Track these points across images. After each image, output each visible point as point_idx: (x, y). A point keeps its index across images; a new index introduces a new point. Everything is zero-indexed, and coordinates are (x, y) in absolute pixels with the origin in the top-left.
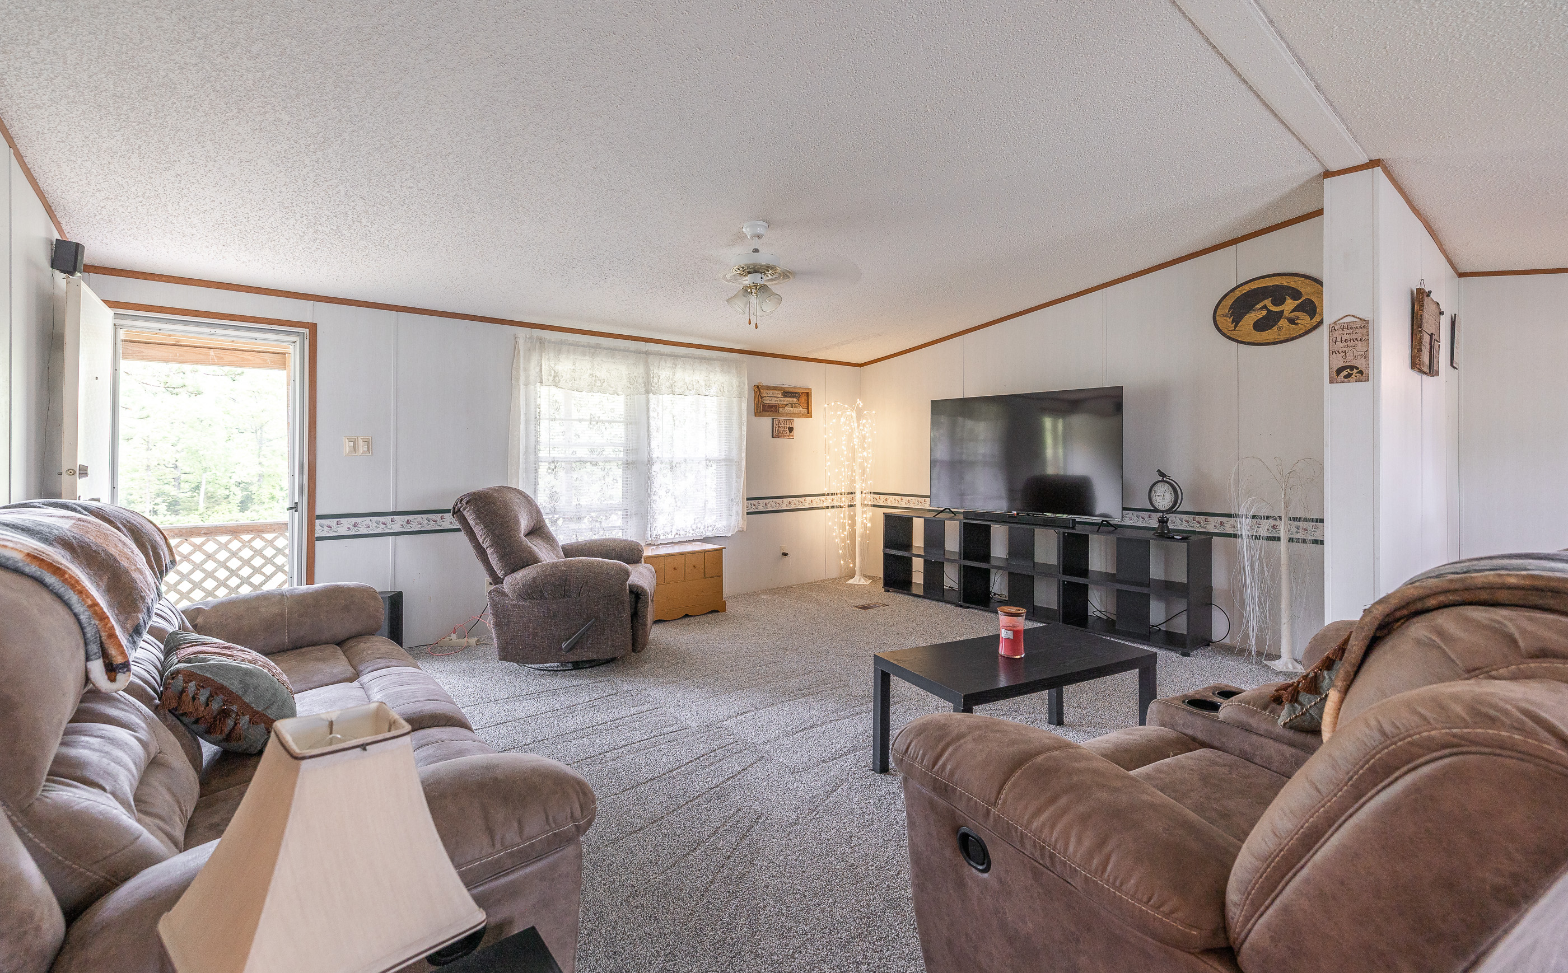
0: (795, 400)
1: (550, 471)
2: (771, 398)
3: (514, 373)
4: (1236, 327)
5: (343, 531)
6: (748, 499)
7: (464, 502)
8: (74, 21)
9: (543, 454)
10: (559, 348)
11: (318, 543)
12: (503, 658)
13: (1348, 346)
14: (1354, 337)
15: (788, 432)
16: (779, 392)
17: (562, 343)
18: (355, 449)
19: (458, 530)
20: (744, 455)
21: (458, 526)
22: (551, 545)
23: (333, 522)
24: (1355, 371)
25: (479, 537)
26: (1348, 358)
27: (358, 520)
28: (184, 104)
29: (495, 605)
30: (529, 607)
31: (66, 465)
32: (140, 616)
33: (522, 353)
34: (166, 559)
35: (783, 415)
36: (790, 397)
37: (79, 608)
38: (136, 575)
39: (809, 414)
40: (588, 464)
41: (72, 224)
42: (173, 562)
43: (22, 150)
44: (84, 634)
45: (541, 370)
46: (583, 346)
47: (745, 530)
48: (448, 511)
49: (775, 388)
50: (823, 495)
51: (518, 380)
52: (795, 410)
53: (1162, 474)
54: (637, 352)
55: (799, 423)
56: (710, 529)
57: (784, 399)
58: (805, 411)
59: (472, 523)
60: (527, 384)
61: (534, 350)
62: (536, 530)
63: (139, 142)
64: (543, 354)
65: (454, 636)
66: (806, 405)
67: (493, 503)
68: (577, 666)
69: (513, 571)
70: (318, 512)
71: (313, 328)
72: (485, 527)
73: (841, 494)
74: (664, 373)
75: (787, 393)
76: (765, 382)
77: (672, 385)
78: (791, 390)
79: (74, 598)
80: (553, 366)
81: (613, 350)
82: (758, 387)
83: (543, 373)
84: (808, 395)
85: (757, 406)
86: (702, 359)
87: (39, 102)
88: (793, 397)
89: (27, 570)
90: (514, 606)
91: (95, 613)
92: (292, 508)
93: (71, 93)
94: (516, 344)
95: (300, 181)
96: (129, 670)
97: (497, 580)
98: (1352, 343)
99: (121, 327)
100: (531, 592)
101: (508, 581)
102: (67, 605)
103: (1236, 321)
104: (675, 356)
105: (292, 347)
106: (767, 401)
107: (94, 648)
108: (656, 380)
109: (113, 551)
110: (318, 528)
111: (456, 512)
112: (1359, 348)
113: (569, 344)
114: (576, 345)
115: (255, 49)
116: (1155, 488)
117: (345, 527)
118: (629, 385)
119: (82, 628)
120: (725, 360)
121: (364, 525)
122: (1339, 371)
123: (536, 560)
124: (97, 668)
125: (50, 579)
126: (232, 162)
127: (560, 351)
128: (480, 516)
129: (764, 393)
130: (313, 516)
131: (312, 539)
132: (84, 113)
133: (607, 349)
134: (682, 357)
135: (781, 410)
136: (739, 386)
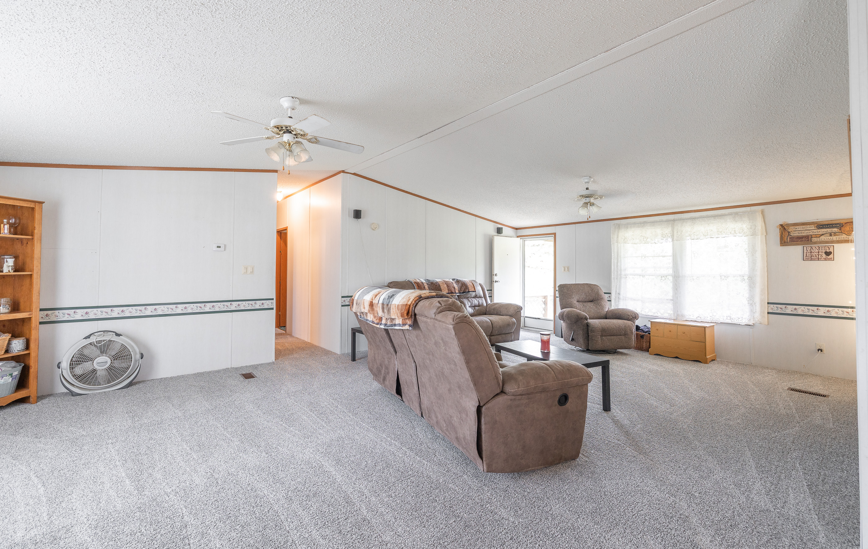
0: (836, 230)
15: (825, 255)
16: (812, 225)
17: (627, 224)
18: (565, 270)
35: (817, 243)
36: (826, 228)
39: (851, 239)
45: (618, 237)
46: (638, 223)
49: (805, 224)
52: (834, 238)
54: (668, 221)
55: (838, 248)
57: (819, 230)
58: (846, 237)
61: (615, 229)
64: (620, 230)
66: (847, 232)
71: (555, 234)
74: (687, 229)
75: (821, 226)
76: (792, 221)
78: (826, 223)
80: (625, 234)
81: (653, 223)
82: (781, 225)
84: (848, 223)
85: (782, 239)
88: (833, 227)
106: (795, 234)
108: (679, 233)
114: (634, 223)
118: (664, 238)
129: (791, 229)
133: (649, 223)
134: (698, 218)
135: (814, 240)
136: (751, 228)
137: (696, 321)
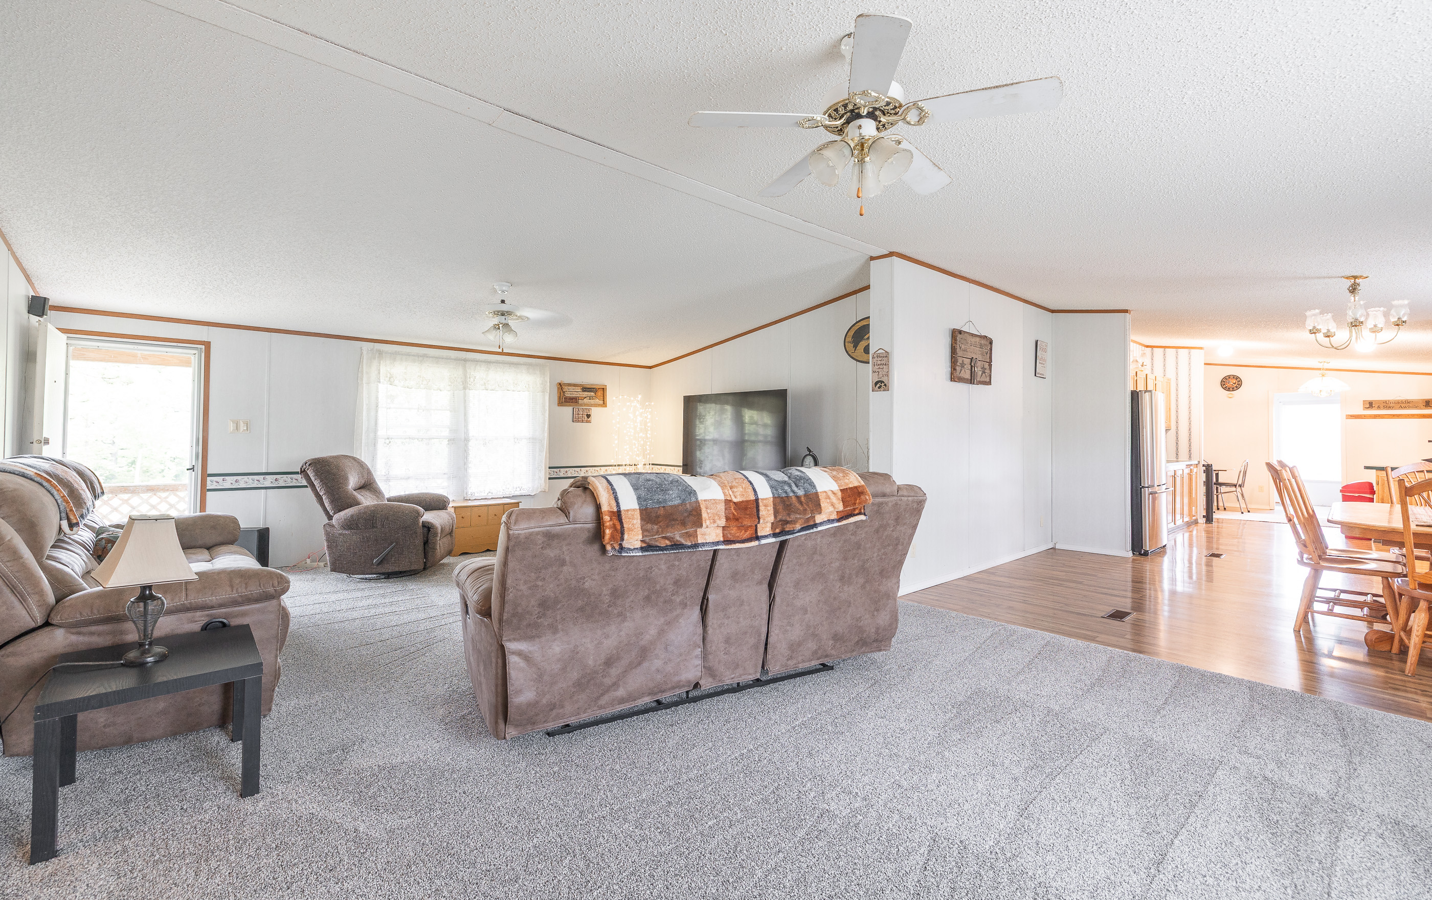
0: (593, 394)
1: (386, 445)
2: (570, 393)
3: (359, 375)
4: (855, 351)
5: (227, 485)
6: (550, 468)
7: (307, 465)
8: (52, 199)
9: (381, 432)
10: (394, 356)
11: (208, 493)
12: (334, 570)
13: (879, 368)
14: (882, 362)
15: (586, 417)
16: (579, 388)
17: (397, 353)
18: (237, 428)
19: (306, 487)
20: (546, 435)
21: (304, 483)
22: (377, 496)
23: (220, 479)
24: (883, 384)
25: (317, 488)
26: (880, 376)
27: (239, 478)
28: (114, 231)
29: (327, 534)
30: (349, 534)
31: (36, 437)
32: (84, 511)
33: (364, 361)
34: (99, 491)
35: (581, 405)
36: (588, 391)
37: (57, 497)
38: (81, 492)
39: (604, 404)
40: (416, 440)
41: (41, 284)
42: (103, 493)
43: (15, 250)
44: (59, 508)
45: (379, 373)
46: (414, 356)
47: (547, 491)
48: (297, 473)
49: (575, 385)
50: (611, 466)
51: (362, 379)
52: (592, 401)
53: (809, 450)
54: (457, 359)
55: (595, 412)
56: (518, 489)
57: (583, 393)
58: (601, 402)
59: (313, 479)
60: (368, 383)
61: (374, 358)
62: (367, 485)
63: (87, 246)
64: (382, 362)
65: (308, 561)
66: (602, 398)
67: (328, 466)
68: (389, 576)
69: (340, 511)
70: (209, 472)
71: (207, 345)
72: (321, 481)
73: (625, 465)
74: (479, 375)
75: (585, 389)
76: (566, 381)
77: (485, 384)
78: (588, 387)
79: (55, 493)
80: (389, 370)
81: (437, 359)
82: (560, 384)
83: (381, 375)
84: (604, 390)
85: (559, 398)
86: (511, 364)
87: (29, 230)
88: (591, 391)
89: (36, 479)
90: (340, 534)
91: (64, 500)
92: (191, 469)
93: (48, 226)
94: (362, 354)
95: (189, 264)
96: (79, 526)
97: (330, 518)
98: (881, 367)
99: (71, 345)
100: (350, 524)
101: (336, 517)
102: (52, 495)
103: (855, 346)
104: (489, 362)
105: (193, 356)
106: (568, 395)
107: (64, 515)
108: (472, 379)
109: (70, 479)
110: (208, 482)
111: (303, 472)
112: (884, 370)
113: (402, 355)
115: (154, 210)
116: (806, 460)
117: (229, 482)
118: (450, 384)
119: (59, 506)
120: (530, 365)
121: (243, 482)
122: (876, 383)
123: (358, 503)
124: (65, 524)
125: (45, 484)
126: (144, 255)
127: (395, 360)
128: (318, 474)
129: (566, 388)
130: (205, 475)
131: (204, 490)
132: (54, 234)
133: (432, 357)
134: (494, 362)
135: (580, 401)
136: (542, 384)
137: (486, 499)
